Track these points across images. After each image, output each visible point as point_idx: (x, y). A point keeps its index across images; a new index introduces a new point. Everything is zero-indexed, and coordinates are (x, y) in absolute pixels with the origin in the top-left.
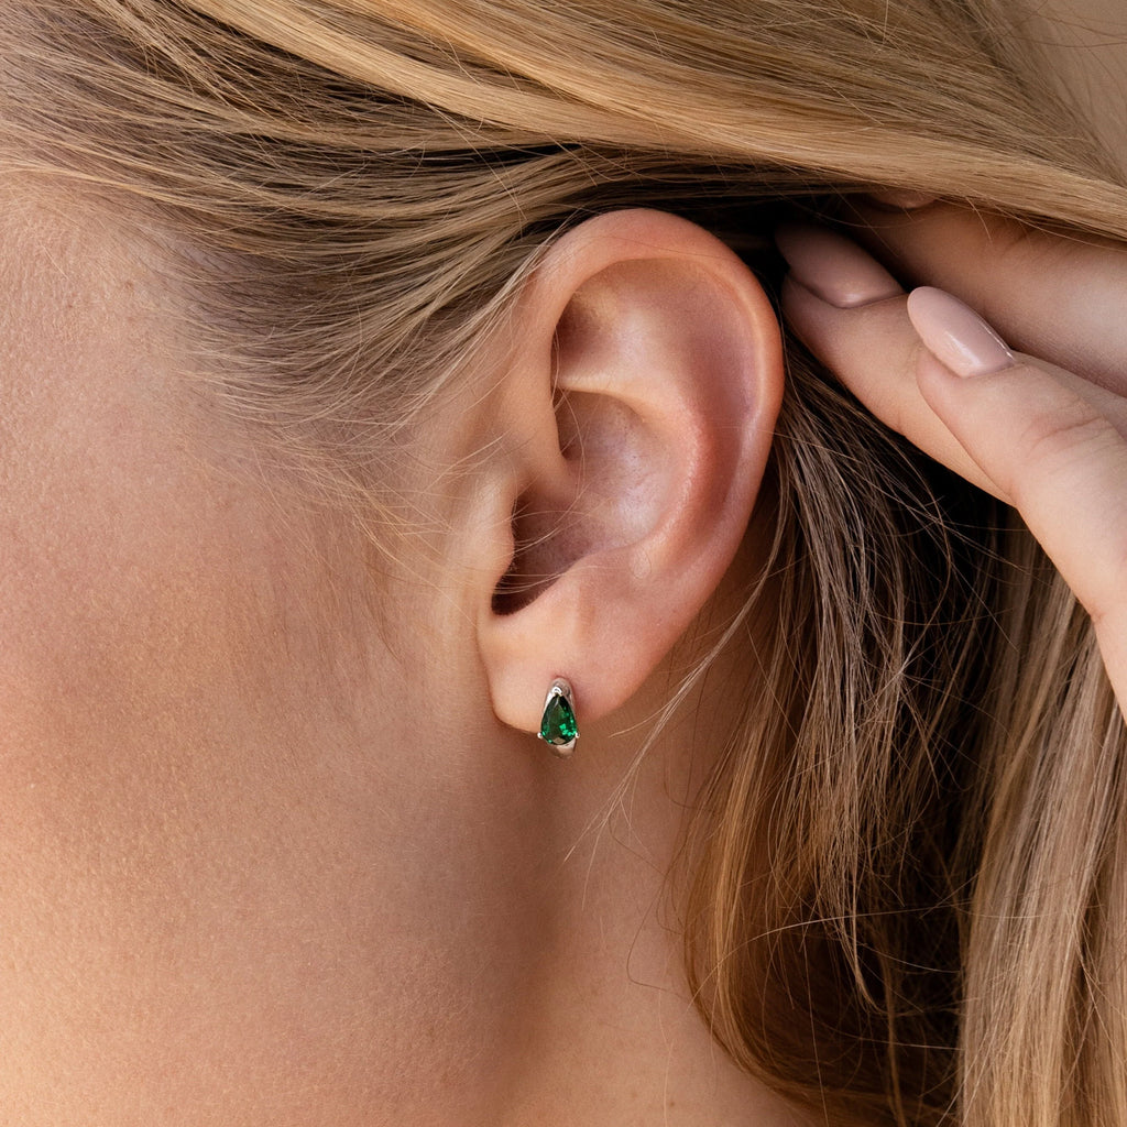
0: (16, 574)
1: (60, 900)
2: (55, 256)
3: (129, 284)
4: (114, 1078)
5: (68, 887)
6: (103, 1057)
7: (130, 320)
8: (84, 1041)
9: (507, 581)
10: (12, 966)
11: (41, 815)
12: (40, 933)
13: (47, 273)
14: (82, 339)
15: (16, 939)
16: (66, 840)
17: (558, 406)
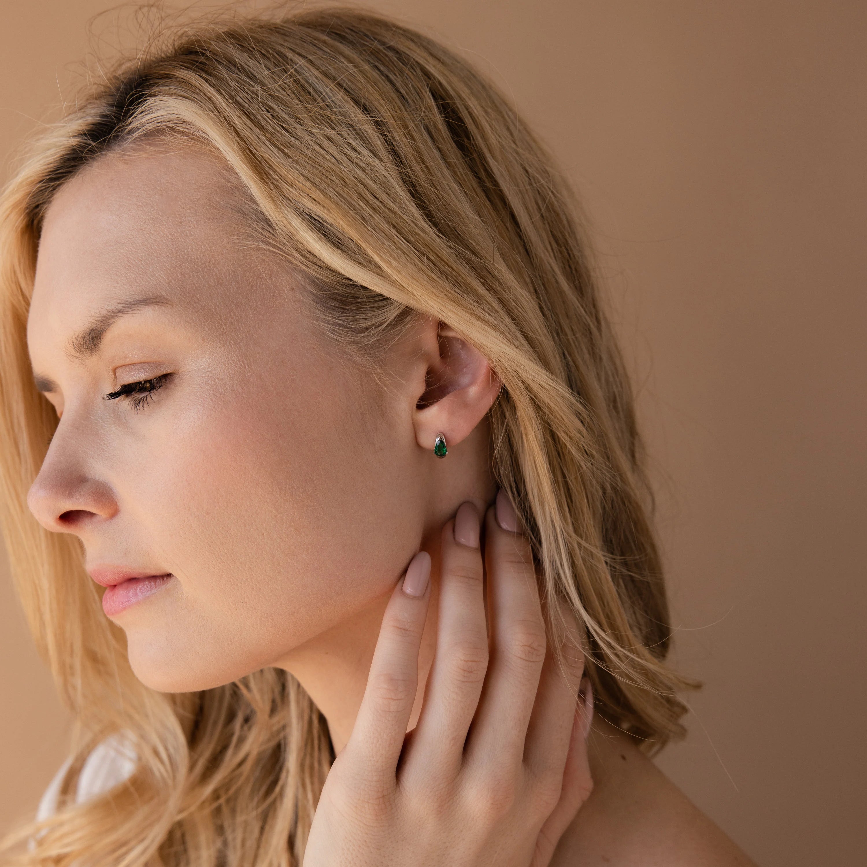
0: (262, 394)
1: (280, 510)
2: (268, 278)
3: (293, 289)
4: (299, 572)
5: (282, 505)
6: (295, 564)
7: (294, 302)
8: (289, 559)
9: (422, 398)
10: (263, 534)
11: (272, 480)
12: (273, 522)
13: (266, 284)
14: (278, 307)
15: (264, 525)
16: (281, 489)
17: (440, 342)
